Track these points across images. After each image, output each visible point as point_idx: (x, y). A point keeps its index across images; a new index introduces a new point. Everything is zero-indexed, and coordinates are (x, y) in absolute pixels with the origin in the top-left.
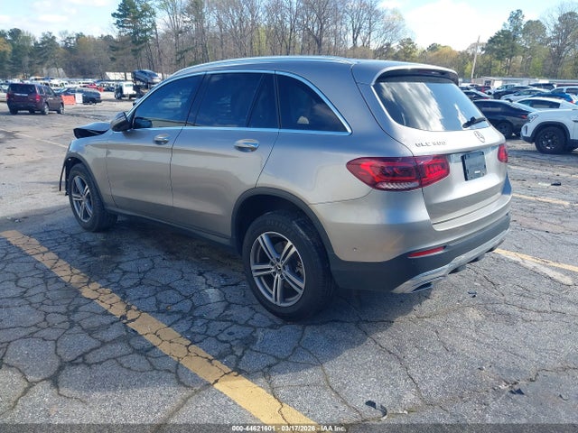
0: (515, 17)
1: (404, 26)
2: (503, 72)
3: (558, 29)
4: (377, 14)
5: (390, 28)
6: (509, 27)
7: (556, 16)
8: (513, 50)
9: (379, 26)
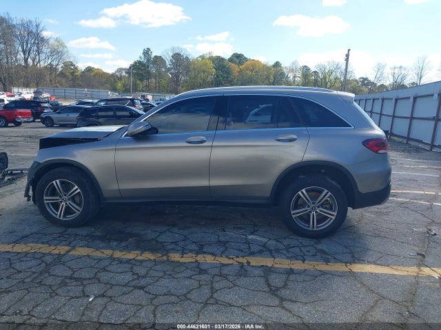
0: (147, 52)
1: (67, 52)
2: (144, 89)
3: (173, 63)
4: (43, 40)
5: (57, 52)
6: (143, 60)
7: (171, 54)
8: (149, 75)
9: (45, 50)
